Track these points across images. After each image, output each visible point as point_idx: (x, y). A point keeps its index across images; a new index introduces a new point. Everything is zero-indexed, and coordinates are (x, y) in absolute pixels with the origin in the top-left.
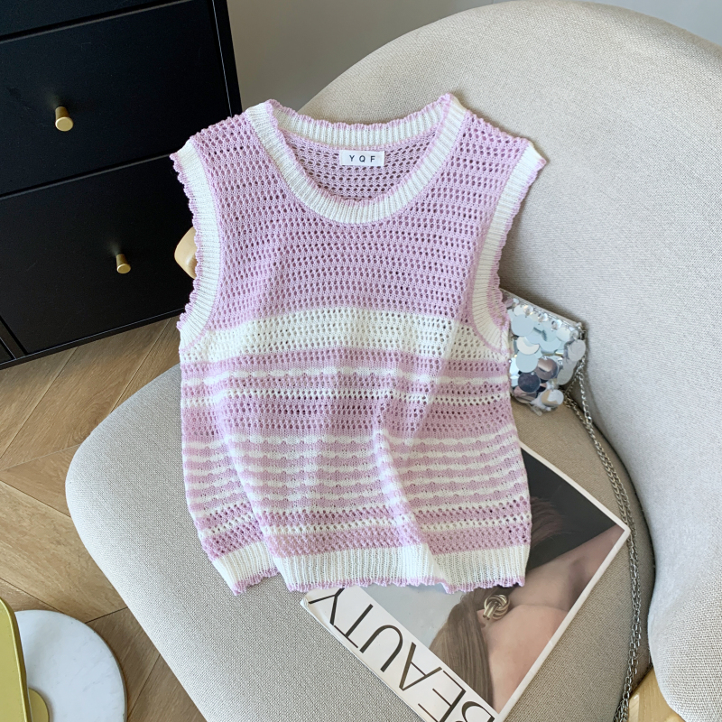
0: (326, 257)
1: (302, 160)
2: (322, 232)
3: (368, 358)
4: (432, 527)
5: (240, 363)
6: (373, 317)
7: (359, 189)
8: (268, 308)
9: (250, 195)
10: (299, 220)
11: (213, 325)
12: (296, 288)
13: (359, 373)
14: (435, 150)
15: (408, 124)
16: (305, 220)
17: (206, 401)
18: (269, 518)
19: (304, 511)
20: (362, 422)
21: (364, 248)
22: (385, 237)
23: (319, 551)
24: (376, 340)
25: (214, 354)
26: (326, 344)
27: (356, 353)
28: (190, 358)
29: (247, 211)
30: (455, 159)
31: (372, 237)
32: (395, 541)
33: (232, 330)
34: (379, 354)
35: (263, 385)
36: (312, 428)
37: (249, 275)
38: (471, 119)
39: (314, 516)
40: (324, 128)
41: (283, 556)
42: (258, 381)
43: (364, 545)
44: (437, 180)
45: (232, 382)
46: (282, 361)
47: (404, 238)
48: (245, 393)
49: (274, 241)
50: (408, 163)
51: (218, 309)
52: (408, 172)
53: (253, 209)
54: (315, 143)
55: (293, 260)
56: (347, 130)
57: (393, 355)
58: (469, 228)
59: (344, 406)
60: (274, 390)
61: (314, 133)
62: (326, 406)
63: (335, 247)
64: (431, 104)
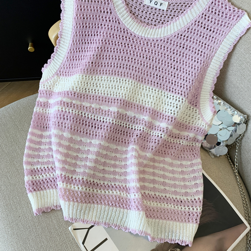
0: (125, 51)
2: (126, 37)
3: (135, 108)
4: (149, 203)
5: (68, 94)
6: (142, 88)
7: (150, 19)
8: (89, 70)
9: (94, 7)
10: (116, 27)
11: (60, 73)
12: (106, 63)
13: (128, 114)
16: (119, 28)
17: (47, 111)
18: (63, 178)
19: (83, 179)
20: (124, 139)
21: (146, 51)
22: (158, 48)
23: (86, 202)
24: (141, 100)
25: (57, 88)
26: (115, 95)
27: (129, 103)
28: (44, 87)
29: (90, 16)
30: (204, 15)
31: (151, 46)
32: (128, 206)
33: (69, 78)
34: (141, 107)
35: (77, 108)
36: (98, 136)
37: (84, 51)
39: (87, 183)
41: (65, 201)
42: (75, 105)
43: (111, 204)
45: (62, 103)
46: (90, 99)
47: (167, 51)
48: (67, 110)
49: (100, 35)
50: (179, 12)
51: (64, 65)
52: (178, 16)
53: (93, 15)
55: (108, 48)
57: (148, 109)
58: (203, 53)
59: (116, 129)
60: (83, 112)
62: (107, 126)
63: (131, 46)
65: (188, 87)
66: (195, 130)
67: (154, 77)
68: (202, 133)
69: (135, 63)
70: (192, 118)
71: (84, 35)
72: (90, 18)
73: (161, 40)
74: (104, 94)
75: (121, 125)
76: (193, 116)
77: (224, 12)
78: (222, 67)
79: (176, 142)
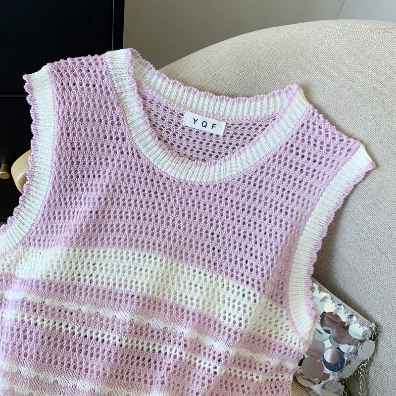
0: (150, 203)
1: (149, 111)
2: (152, 180)
3: (165, 311)
5: (38, 287)
6: (180, 270)
7: (195, 150)
8: (81, 239)
9: (92, 130)
10: (133, 164)
11: (29, 242)
13: (152, 325)
14: (273, 133)
15: (253, 104)
16: (139, 166)
20: (142, 375)
21: (187, 204)
22: (209, 198)
24: (178, 294)
26: (128, 287)
27: (155, 302)
29: (85, 144)
30: (289, 145)
31: (197, 195)
33: (44, 251)
34: (177, 309)
35: (53, 315)
36: (89, 372)
37: (74, 203)
38: (312, 112)
40: (176, 88)
42: (50, 309)
44: (268, 160)
45: (25, 305)
46: (80, 294)
47: (226, 204)
48: (31, 319)
49: (105, 177)
50: (245, 138)
51: (37, 228)
52: (243, 146)
53: (91, 144)
54: (165, 100)
55: (118, 199)
56: (196, 96)
57: (190, 313)
58: (289, 211)
59: (128, 356)
60: (63, 323)
61: (166, 90)
62: (110, 352)
63: (161, 196)
64: (278, 91)
65: (265, 272)
66: (280, 351)
67: (203, 250)
68: (293, 357)
69: (168, 224)
70: (276, 326)
71: (74, 177)
72: (86, 149)
73: (215, 186)
74: (108, 284)
75: (137, 348)
76: (276, 323)
77: (324, 141)
78: (325, 235)
79: (246, 376)
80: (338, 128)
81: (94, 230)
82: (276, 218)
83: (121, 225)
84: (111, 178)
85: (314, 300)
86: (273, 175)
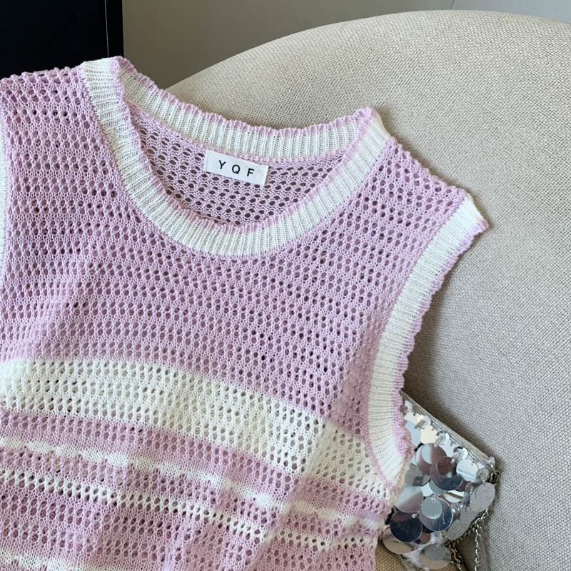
0: (157, 290)
1: (150, 151)
2: (160, 255)
3: (183, 450)
6: (205, 389)
7: (224, 209)
8: (52, 346)
9: (64, 181)
10: (129, 231)
12: (104, 325)
13: (162, 471)
14: (338, 180)
15: (308, 138)
16: (138, 234)
20: (149, 547)
21: (215, 289)
22: (247, 280)
24: (202, 425)
26: (125, 417)
27: (166, 437)
29: (53, 202)
30: (362, 198)
31: (229, 276)
34: (200, 446)
35: (10, 462)
37: (41, 292)
38: (394, 148)
40: (190, 116)
44: (333, 221)
46: (53, 429)
47: (273, 288)
49: (87, 252)
50: (298, 190)
52: (296, 201)
53: (63, 202)
54: (174, 133)
55: (108, 284)
56: (222, 126)
57: (220, 452)
58: (365, 295)
59: (126, 519)
60: (25, 473)
61: (176, 119)
62: (98, 514)
63: (174, 278)
64: (344, 118)
65: (330, 387)
67: (239, 357)
68: (376, 511)
69: (186, 320)
70: (350, 466)
71: (40, 253)
72: (55, 210)
74: (96, 412)
75: (140, 506)
76: (351, 462)
77: (413, 192)
78: (418, 329)
79: (306, 542)
80: (433, 172)
81: (73, 333)
82: (346, 307)
83: (113, 324)
84: (95, 253)
85: (406, 426)
86: (340, 244)
